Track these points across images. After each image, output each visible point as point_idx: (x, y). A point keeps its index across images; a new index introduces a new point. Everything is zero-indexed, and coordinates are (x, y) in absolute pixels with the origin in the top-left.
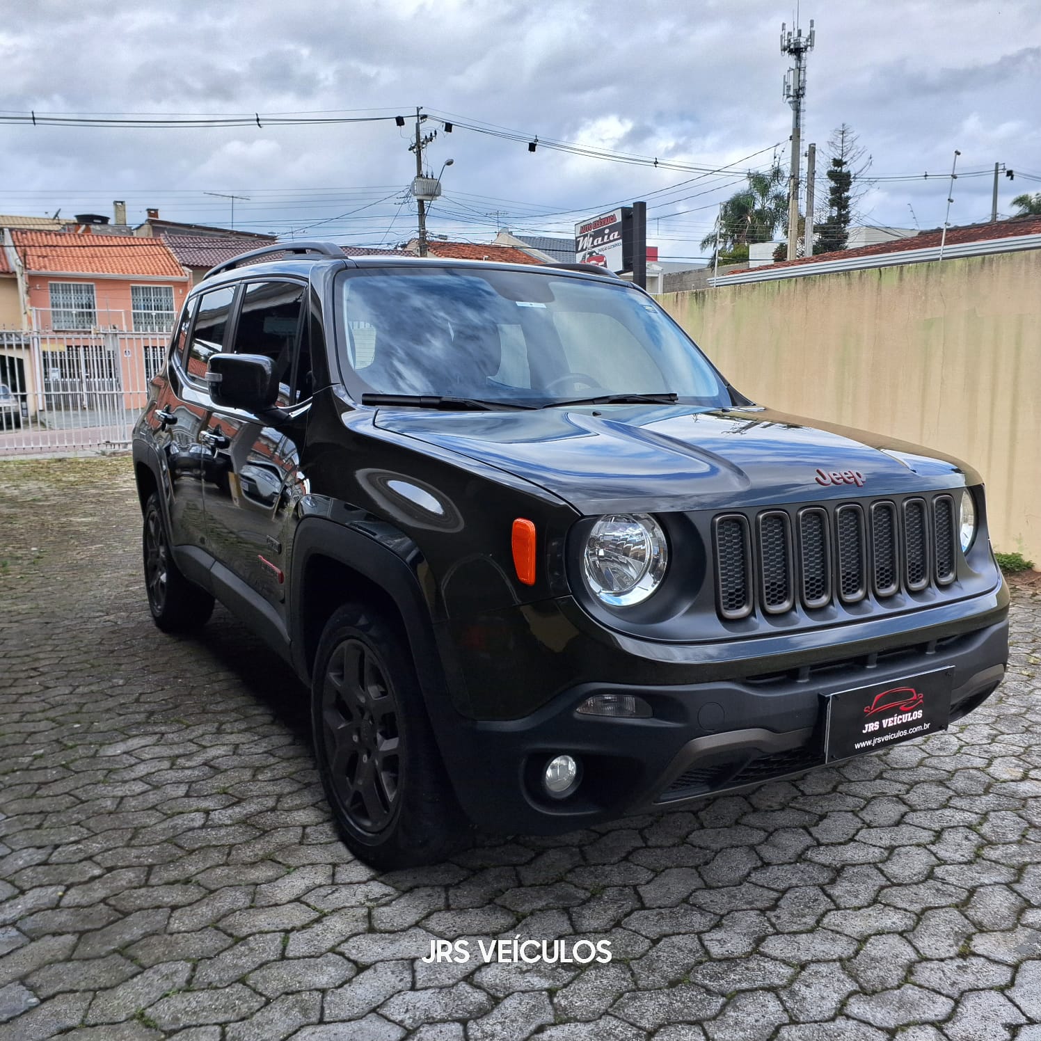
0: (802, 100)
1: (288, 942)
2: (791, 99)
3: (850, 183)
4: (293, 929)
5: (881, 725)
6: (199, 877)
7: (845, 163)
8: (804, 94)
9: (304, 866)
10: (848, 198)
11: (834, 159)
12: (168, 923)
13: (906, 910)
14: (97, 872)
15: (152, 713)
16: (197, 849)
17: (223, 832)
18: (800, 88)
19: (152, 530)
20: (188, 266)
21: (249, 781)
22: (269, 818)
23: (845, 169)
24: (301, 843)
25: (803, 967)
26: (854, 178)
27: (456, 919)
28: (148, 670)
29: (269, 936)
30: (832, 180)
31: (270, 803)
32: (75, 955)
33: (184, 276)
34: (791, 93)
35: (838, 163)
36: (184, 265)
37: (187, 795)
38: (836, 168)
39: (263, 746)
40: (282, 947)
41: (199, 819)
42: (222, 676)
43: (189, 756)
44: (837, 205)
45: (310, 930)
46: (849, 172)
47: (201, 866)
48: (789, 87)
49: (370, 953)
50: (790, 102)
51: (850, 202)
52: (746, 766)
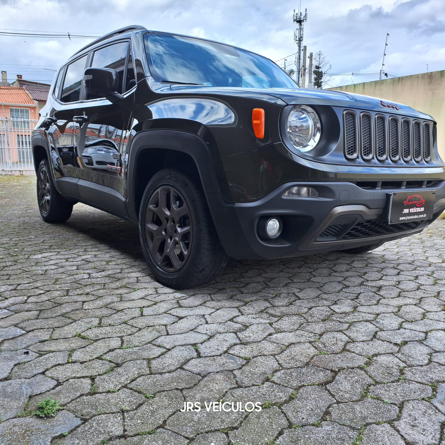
0: (302, 42)
1: (143, 311)
2: (297, 42)
3: (322, 76)
4: (144, 307)
5: (409, 211)
6: (92, 293)
7: (320, 67)
8: (302, 40)
9: (142, 289)
10: (322, 82)
11: (316, 66)
12: (83, 307)
13: (413, 298)
14: (42, 292)
15: (51, 246)
16: (88, 285)
17: (99, 279)
18: (301, 37)
19: (42, 177)
20: (36, 100)
21: (106, 265)
22: (120, 275)
23: (320, 70)
24: (137, 282)
25: (378, 315)
26: (324, 73)
27: (218, 303)
28: (45, 234)
29: (133, 309)
30: (315, 74)
31: (119, 271)
32: (39, 317)
33: (34, 104)
34: (297, 39)
35: (318, 67)
36: (34, 99)
37: (77, 269)
38: (317, 69)
39: (108, 255)
40: (140, 312)
41: (86, 276)
42: (80, 235)
43: (74, 258)
44: (317, 85)
45: (152, 307)
46: (322, 71)
47: (92, 289)
48: (296, 36)
49: (183, 314)
50: (297, 43)
51: (323, 84)
52: (353, 226)
